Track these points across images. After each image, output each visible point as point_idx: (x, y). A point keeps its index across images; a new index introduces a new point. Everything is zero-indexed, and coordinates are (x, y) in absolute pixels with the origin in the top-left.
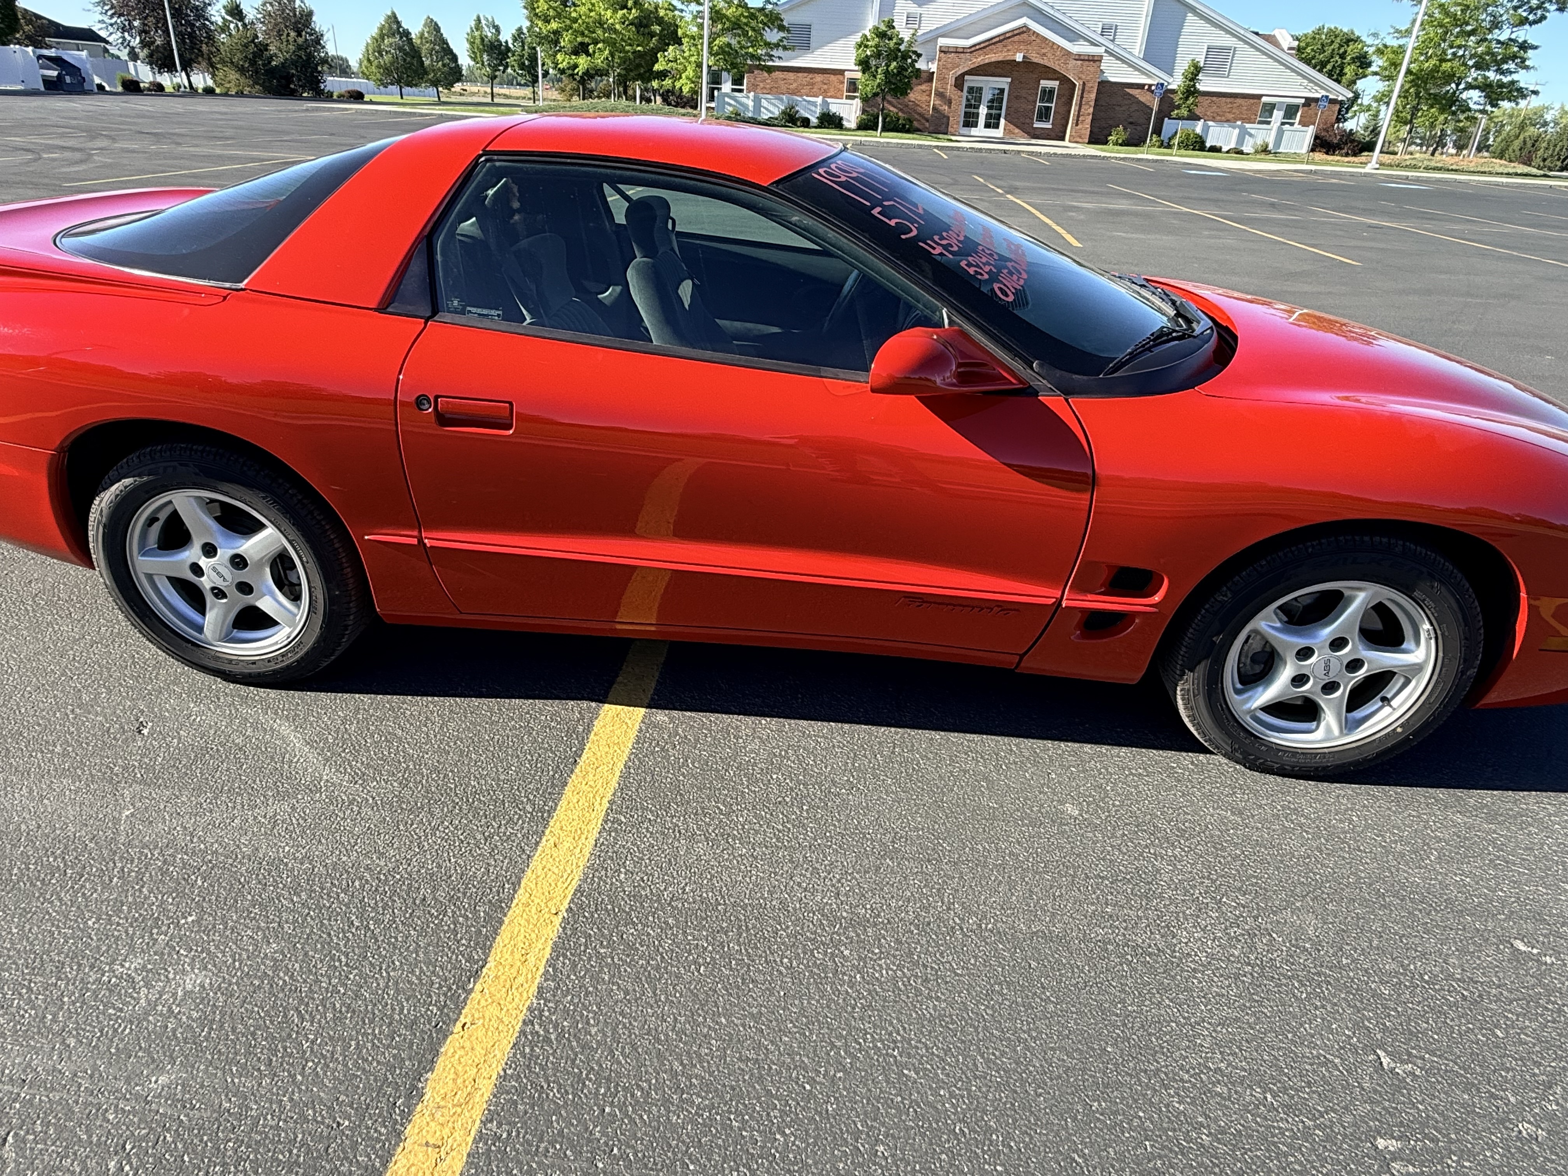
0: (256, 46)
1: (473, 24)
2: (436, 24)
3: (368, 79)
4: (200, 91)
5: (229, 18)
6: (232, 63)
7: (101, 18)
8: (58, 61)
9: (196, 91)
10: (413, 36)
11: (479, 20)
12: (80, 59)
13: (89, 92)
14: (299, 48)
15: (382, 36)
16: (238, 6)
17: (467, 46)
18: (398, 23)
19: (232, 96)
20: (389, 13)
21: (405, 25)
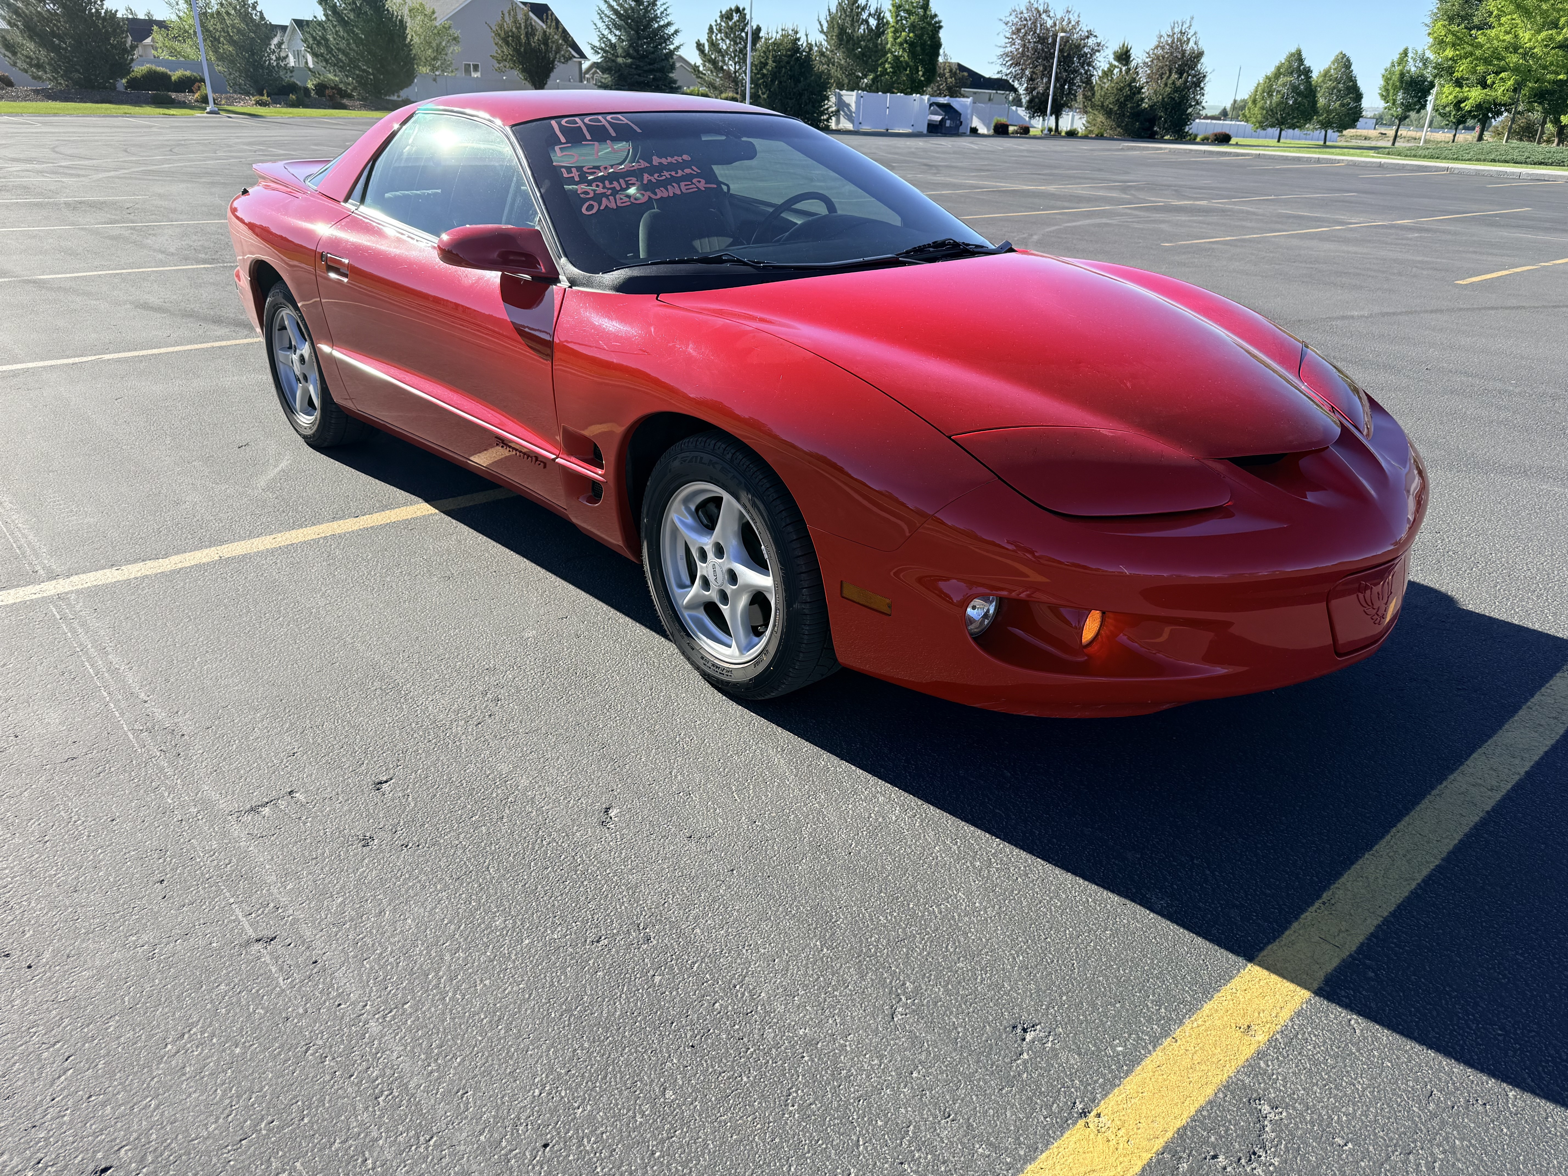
0: (1131, 90)
1: (1396, 57)
2: (1348, 60)
3: (1247, 121)
4: (1063, 134)
5: (1116, 64)
6: (1102, 106)
7: (1001, 69)
8: (947, 108)
9: (1060, 133)
10: (1315, 75)
11: (1405, 53)
12: (964, 106)
13: (963, 135)
14: (1176, 90)
15: (1278, 74)
16: (1128, 51)
17: (1382, 82)
18: (1301, 60)
19: (1092, 138)
20: (1293, 50)
21: (1307, 63)
